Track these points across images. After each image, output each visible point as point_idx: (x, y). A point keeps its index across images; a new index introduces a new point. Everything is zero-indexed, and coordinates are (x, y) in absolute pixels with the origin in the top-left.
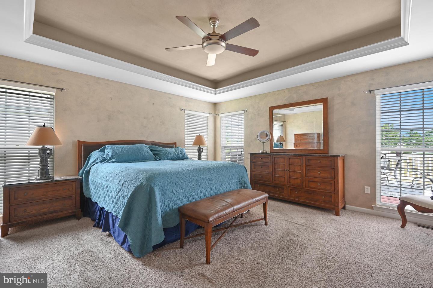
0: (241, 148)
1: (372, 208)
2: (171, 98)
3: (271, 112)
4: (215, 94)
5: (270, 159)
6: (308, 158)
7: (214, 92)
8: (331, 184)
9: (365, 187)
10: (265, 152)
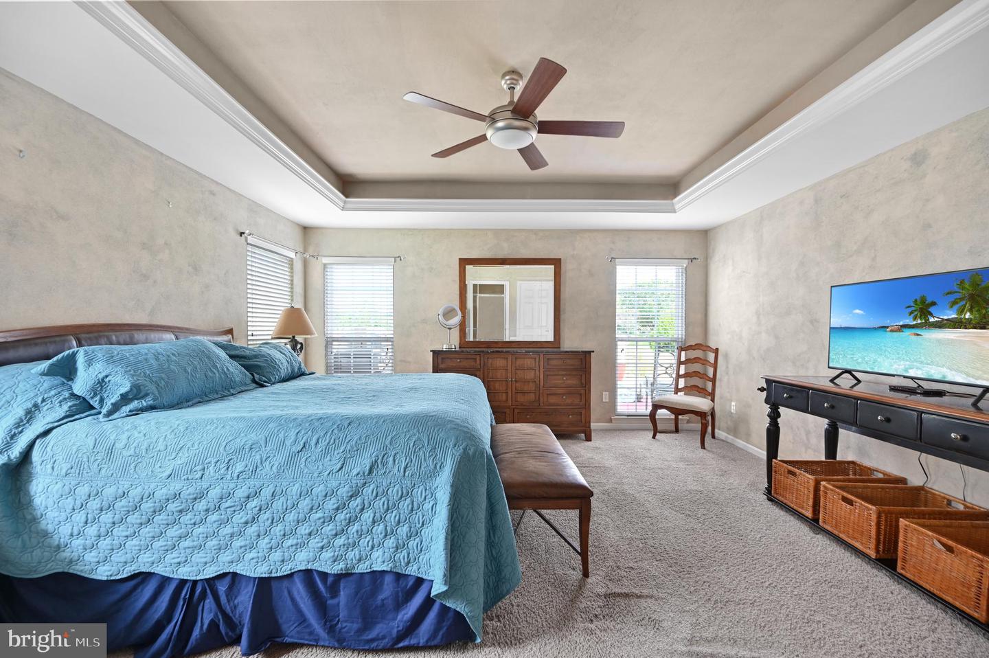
0: (387, 341)
1: (611, 421)
2: (214, 195)
3: (462, 269)
4: (343, 209)
5: (478, 362)
6: (547, 357)
7: (342, 204)
8: (581, 395)
9: (604, 393)
10: (453, 347)
